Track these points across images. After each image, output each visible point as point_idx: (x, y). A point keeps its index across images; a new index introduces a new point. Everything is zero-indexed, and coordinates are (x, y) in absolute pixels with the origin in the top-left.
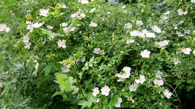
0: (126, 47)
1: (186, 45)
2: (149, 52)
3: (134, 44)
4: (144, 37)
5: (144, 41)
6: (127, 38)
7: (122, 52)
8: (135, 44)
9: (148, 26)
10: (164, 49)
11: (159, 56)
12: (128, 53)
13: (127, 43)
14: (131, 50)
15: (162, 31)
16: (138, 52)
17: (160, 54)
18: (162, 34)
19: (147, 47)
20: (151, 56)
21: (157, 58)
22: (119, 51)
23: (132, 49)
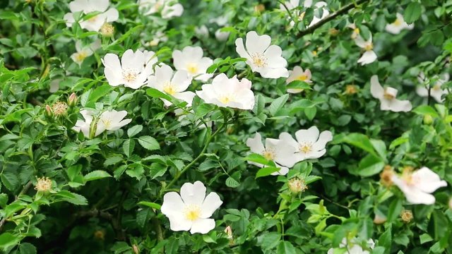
0: (71, 153)
1: (415, 156)
2: (215, 201)
3: (125, 136)
4: (188, 98)
5: (184, 123)
6: (85, 98)
7: (43, 185)
8: (128, 142)
9: (208, 26)
10: (303, 187)
11: (273, 229)
12: (80, 191)
13: (80, 126)
14: (101, 174)
15: (290, 66)
16: (145, 195)
17: (280, 215)
18: (290, 90)
19: (204, 167)
20: (224, 225)
21: (260, 239)
22: (24, 176)
23: (110, 170)
